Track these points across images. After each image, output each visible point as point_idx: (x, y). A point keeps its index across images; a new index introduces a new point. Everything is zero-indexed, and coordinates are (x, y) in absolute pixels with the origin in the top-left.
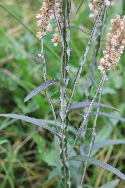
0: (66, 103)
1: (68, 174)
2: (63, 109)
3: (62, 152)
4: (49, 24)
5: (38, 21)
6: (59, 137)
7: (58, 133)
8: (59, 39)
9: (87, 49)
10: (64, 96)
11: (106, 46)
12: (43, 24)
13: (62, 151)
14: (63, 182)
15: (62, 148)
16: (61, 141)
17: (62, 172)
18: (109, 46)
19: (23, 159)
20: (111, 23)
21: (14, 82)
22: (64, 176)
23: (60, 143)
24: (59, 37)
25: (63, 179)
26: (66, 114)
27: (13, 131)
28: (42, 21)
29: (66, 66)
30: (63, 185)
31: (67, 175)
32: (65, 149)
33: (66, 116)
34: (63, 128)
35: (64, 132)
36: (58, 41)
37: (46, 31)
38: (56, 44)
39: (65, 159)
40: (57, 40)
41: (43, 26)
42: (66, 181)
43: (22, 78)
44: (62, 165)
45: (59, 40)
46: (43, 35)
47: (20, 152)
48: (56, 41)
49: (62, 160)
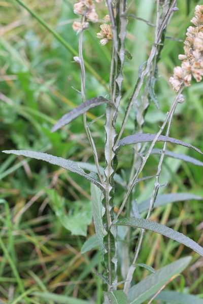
0: (115, 136)
1: (114, 247)
2: (110, 144)
3: (106, 212)
4: (94, 10)
5: (76, 4)
6: (102, 188)
7: (100, 182)
8: (109, 33)
9: (153, 51)
10: (113, 124)
11: (185, 47)
12: (84, 10)
13: (106, 210)
14: (106, 260)
15: (105, 206)
16: (105, 195)
17: (105, 243)
18: (189, 47)
19: (30, 231)
20: (197, 11)
21: (10, 109)
22: (108, 250)
23: (103, 197)
24: (109, 30)
25: (106, 255)
26: (115, 152)
27: (12, 187)
28: (83, 5)
29: (118, 76)
30: (106, 264)
31: (112, 249)
32: (110, 208)
33: (113, 155)
34: (109, 174)
35: (109, 180)
36: (108, 36)
37: (88, 20)
38: (103, 42)
39: (111, 223)
40: (107, 34)
41: (84, 12)
42: (111, 258)
43: (22, 104)
44: (106, 233)
45: (110, 35)
46: (84, 27)
47: (24, 219)
48: (105, 37)
49: (105, 224)
